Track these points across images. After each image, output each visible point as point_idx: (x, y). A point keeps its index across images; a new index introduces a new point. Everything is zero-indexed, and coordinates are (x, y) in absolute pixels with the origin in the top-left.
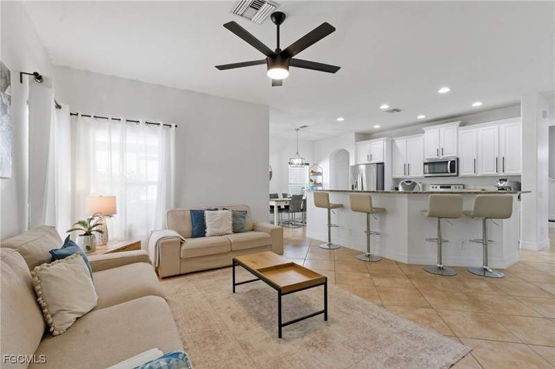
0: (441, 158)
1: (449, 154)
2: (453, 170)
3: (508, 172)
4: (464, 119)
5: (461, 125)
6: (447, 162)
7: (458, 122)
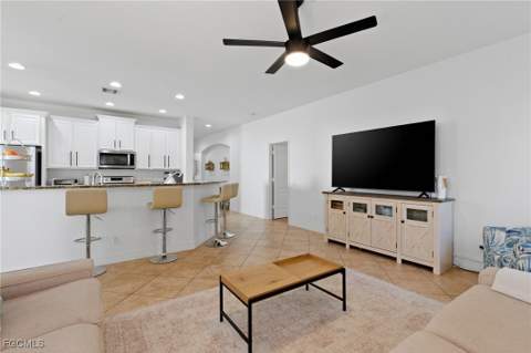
0: (118, 150)
1: (126, 148)
2: (132, 163)
3: (172, 167)
4: (140, 118)
5: (136, 123)
6: (126, 155)
7: (134, 120)
